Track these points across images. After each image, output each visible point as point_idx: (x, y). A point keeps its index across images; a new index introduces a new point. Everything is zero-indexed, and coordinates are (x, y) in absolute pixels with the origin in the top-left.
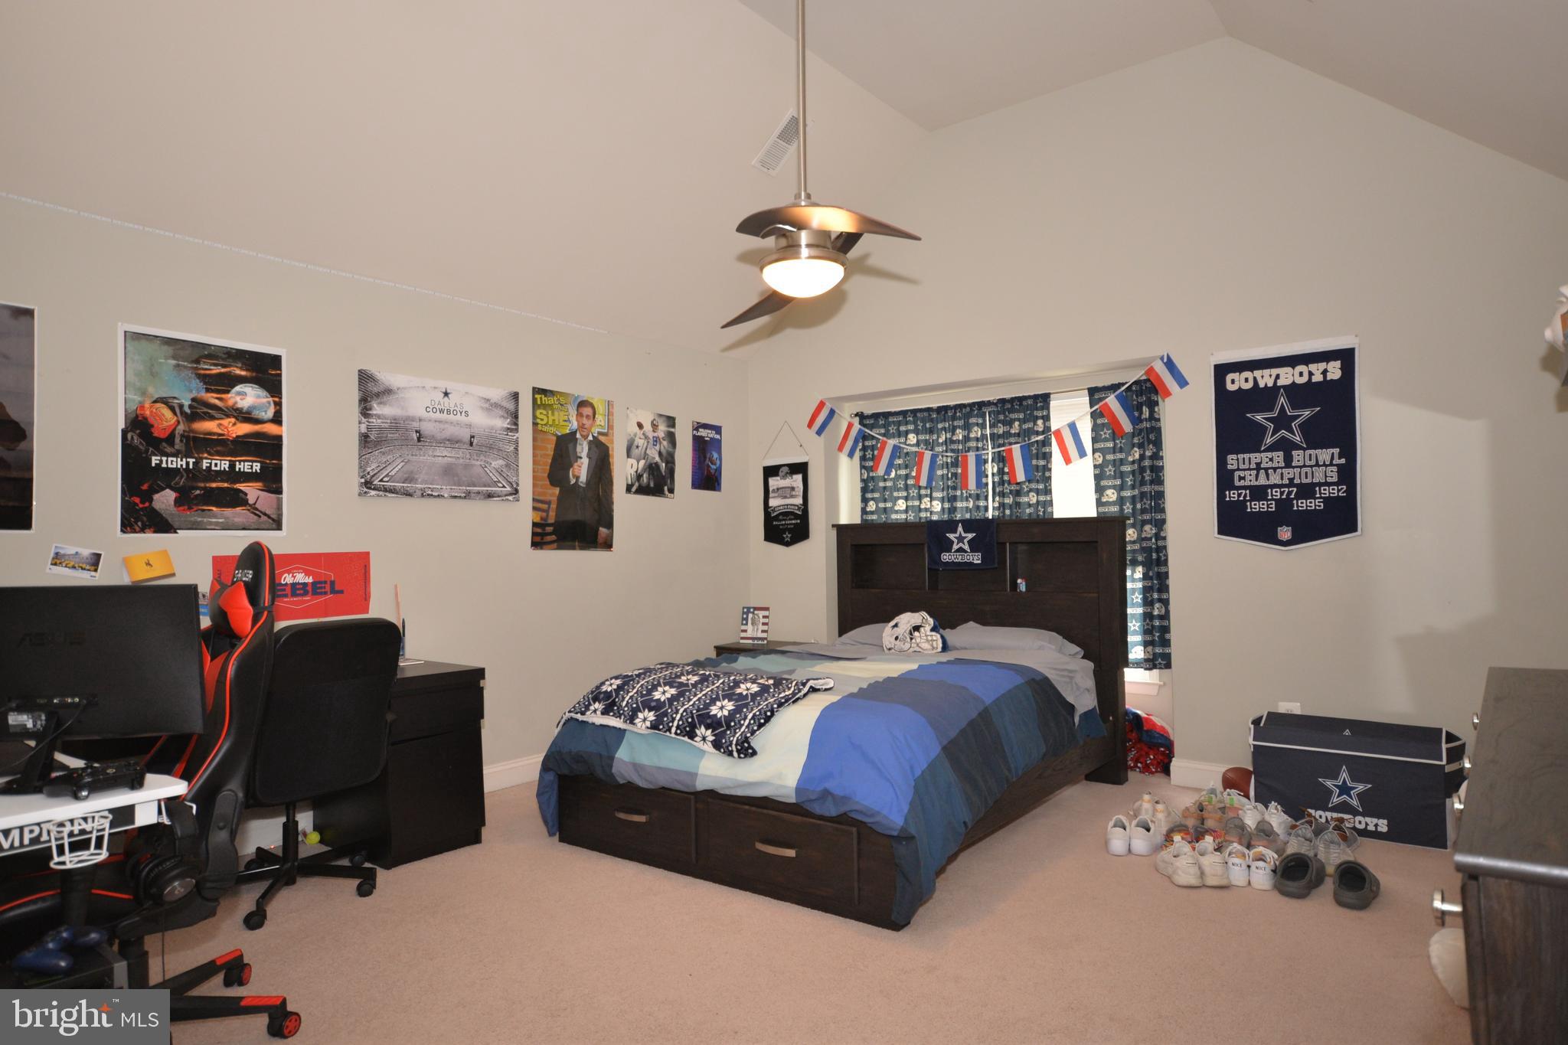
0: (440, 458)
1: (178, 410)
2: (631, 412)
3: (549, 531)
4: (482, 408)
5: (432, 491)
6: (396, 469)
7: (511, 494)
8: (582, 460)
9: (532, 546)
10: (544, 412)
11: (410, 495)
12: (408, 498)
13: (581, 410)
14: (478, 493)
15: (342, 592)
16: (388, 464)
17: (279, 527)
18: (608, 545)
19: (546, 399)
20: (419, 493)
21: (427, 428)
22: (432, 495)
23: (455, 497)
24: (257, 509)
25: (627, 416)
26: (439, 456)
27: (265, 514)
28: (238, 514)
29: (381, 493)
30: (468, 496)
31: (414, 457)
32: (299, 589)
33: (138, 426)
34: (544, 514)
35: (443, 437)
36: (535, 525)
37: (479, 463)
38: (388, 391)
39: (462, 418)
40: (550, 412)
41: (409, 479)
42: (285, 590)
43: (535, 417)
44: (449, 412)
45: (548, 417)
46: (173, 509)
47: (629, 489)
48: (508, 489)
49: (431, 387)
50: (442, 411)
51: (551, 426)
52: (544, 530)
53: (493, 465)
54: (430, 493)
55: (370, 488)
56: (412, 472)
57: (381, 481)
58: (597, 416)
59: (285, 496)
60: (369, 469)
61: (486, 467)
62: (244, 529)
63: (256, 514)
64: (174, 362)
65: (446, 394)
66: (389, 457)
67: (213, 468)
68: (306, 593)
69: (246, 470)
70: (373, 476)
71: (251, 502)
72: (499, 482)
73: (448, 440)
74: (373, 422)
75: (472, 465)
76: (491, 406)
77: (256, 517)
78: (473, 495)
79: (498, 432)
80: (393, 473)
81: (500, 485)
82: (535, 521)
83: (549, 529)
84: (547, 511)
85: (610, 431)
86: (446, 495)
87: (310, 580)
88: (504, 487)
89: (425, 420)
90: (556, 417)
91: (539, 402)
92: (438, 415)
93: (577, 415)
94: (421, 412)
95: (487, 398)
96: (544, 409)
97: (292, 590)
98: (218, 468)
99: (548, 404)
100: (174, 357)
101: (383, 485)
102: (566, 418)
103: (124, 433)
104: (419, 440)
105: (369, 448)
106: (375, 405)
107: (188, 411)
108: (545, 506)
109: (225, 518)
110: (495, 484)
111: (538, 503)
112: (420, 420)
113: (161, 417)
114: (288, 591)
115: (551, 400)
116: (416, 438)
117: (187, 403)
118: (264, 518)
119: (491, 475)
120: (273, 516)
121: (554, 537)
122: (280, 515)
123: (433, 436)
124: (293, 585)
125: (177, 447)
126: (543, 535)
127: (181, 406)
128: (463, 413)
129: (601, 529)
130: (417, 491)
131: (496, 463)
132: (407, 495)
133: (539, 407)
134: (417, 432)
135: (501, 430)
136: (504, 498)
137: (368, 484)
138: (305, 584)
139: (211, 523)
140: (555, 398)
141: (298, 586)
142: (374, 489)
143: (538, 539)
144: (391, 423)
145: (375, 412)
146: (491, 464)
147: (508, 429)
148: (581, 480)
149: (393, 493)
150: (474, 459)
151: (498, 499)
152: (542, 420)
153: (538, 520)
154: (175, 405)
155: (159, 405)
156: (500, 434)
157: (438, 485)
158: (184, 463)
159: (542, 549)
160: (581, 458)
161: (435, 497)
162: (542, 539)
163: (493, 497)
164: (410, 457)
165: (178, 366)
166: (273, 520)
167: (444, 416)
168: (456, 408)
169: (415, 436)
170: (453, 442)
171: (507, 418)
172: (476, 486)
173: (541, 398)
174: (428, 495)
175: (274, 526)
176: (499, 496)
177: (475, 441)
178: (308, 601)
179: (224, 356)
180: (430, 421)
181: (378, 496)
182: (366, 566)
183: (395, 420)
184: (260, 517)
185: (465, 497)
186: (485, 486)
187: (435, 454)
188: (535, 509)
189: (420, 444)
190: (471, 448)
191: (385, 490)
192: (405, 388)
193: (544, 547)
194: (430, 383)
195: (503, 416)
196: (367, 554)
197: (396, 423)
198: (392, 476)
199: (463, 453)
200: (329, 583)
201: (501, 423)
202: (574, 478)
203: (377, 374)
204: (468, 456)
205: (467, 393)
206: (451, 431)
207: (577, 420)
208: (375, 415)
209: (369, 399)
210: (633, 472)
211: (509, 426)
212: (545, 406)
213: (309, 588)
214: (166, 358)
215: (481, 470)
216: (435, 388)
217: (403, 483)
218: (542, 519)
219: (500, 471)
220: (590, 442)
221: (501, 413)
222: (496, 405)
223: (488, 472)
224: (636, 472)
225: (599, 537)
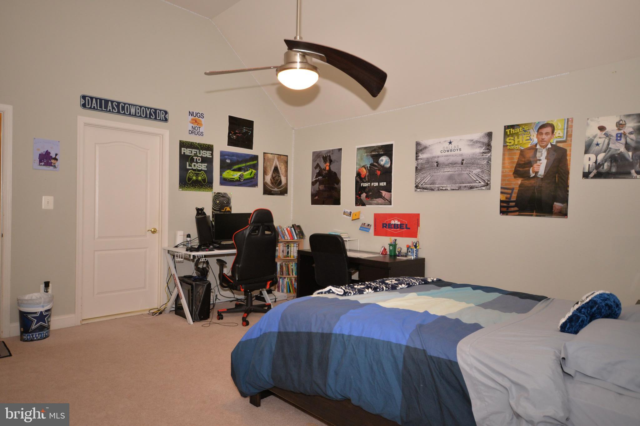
0: (447, 172)
1: (367, 169)
2: (592, 120)
3: (512, 205)
4: (469, 145)
5: (442, 187)
6: (428, 180)
7: (484, 186)
8: (541, 162)
9: (500, 213)
10: (512, 138)
11: (432, 190)
12: (432, 191)
13: (540, 131)
14: (465, 187)
15: (409, 228)
16: (424, 178)
17: (391, 204)
18: (563, 214)
19: (514, 130)
20: (437, 189)
21: (441, 160)
22: (443, 189)
23: (453, 189)
24: (384, 198)
25: (588, 125)
26: (446, 172)
27: (387, 200)
28: (380, 200)
29: (421, 190)
30: (459, 188)
31: (435, 173)
32: (396, 226)
33: (358, 175)
34: (508, 196)
35: (448, 163)
36: (501, 201)
37: (466, 172)
38: (425, 148)
39: (459, 152)
40: (516, 137)
41: (433, 183)
42: (391, 226)
43: (505, 142)
44: (451, 150)
45: (514, 140)
46: (365, 199)
47: (586, 175)
48: (483, 183)
49: (443, 141)
50: (448, 151)
51: (516, 145)
52: (509, 204)
53: (474, 172)
54: (441, 188)
55: (417, 188)
56: (434, 180)
57: (422, 185)
58: (555, 131)
59: (392, 193)
60: (417, 181)
61: (470, 174)
62: (381, 205)
63: (384, 200)
64: (366, 154)
65: (450, 143)
66: (425, 175)
67: (374, 185)
68: (398, 228)
69: (382, 185)
70: (419, 183)
71: (383, 196)
72: (477, 180)
73: (451, 164)
74: (419, 162)
75: (462, 174)
76: (474, 143)
77: (384, 201)
78: (462, 188)
79: (477, 155)
80: (426, 181)
81: (478, 182)
82: (501, 199)
83: (513, 204)
84: (511, 194)
85: (569, 139)
86: (449, 189)
87: (399, 223)
88: (480, 182)
89: (440, 157)
90: (520, 139)
91: (508, 133)
92: (446, 153)
93: (537, 135)
94: (439, 154)
95: (471, 139)
96: (512, 136)
97: (394, 227)
98: (375, 185)
99: (515, 133)
100: (366, 153)
101: (422, 187)
102: (528, 138)
103: (356, 177)
104: (437, 166)
105: (417, 172)
106: (420, 155)
107: (369, 168)
108: (510, 191)
109: (377, 201)
110: (475, 182)
111: (504, 190)
112: (438, 157)
113: (363, 171)
114: (393, 226)
115: (517, 130)
116: (436, 165)
117: (369, 166)
118: (387, 201)
119: (472, 177)
120: (389, 200)
121: (516, 209)
122: (391, 200)
123: (444, 163)
124: (395, 224)
125: (366, 180)
126: (508, 207)
127: (367, 167)
128: (459, 150)
129: (555, 203)
130: (436, 188)
131: (475, 171)
132: (431, 190)
133: (509, 136)
134: (436, 162)
135: (479, 154)
136: (480, 188)
137: (417, 187)
138: (398, 225)
139: (373, 203)
140: (521, 128)
141: (396, 225)
142: (419, 189)
143: (505, 209)
144: (426, 161)
145: (420, 158)
146: (473, 172)
147: (483, 152)
148: (540, 173)
149: (426, 189)
150: (463, 171)
151: (476, 189)
152: (510, 143)
153: (504, 199)
154: (366, 167)
155: (363, 168)
156: (478, 156)
157: (445, 184)
158: (368, 185)
159: (507, 215)
160: (540, 160)
161: (444, 190)
162: (507, 209)
163: (473, 188)
164: (433, 174)
165: (367, 155)
166: (389, 202)
167: (449, 153)
168: (455, 148)
169: (436, 164)
170: (453, 164)
171: (483, 147)
172: (464, 184)
173: (510, 131)
174: (441, 189)
175: (389, 204)
176: (477, 188)
177: (464, 162)
178: (398, 231)
179: (378, 149)
180: (442, 156)
181: (420, 191)
182: (418, 219)
183: (428, 159)
184: (385, 200)
185: (458, 189)
186: (469, 183)
187: (445, 171)
188: (502, 193)
189: (438, 167)
190: (462, 166)
191: (423, 189)
192: (432, 145)
193: (509, 214)
194: (442, 140)
195: (480, 147)
196: (419, 215)
197: (428, 160)
198: (426, 183)
199: (457, 169)
200: (405, 225)
201: (478, 150)
202: (533, 173)
203: (421, 142)
204: (460, 170)
205: (460, 140)
206: (452, 159)
207: (537, 137)
208: (420, 159)
209: (418, 153)
210: (592, 163)
211: (484, 151)
212: (512, 135)
213: (399, 226)
214: (365, 153)
215: (467, 175)
216: (445, 141)
217: (430, 185)
218: (506, 198)
219: (477, 175)
220: (548, 150)
221: (479, 145)
222: (477, 142)
223: (471, 176)
224: (596, 162)
225: (554, 208)
